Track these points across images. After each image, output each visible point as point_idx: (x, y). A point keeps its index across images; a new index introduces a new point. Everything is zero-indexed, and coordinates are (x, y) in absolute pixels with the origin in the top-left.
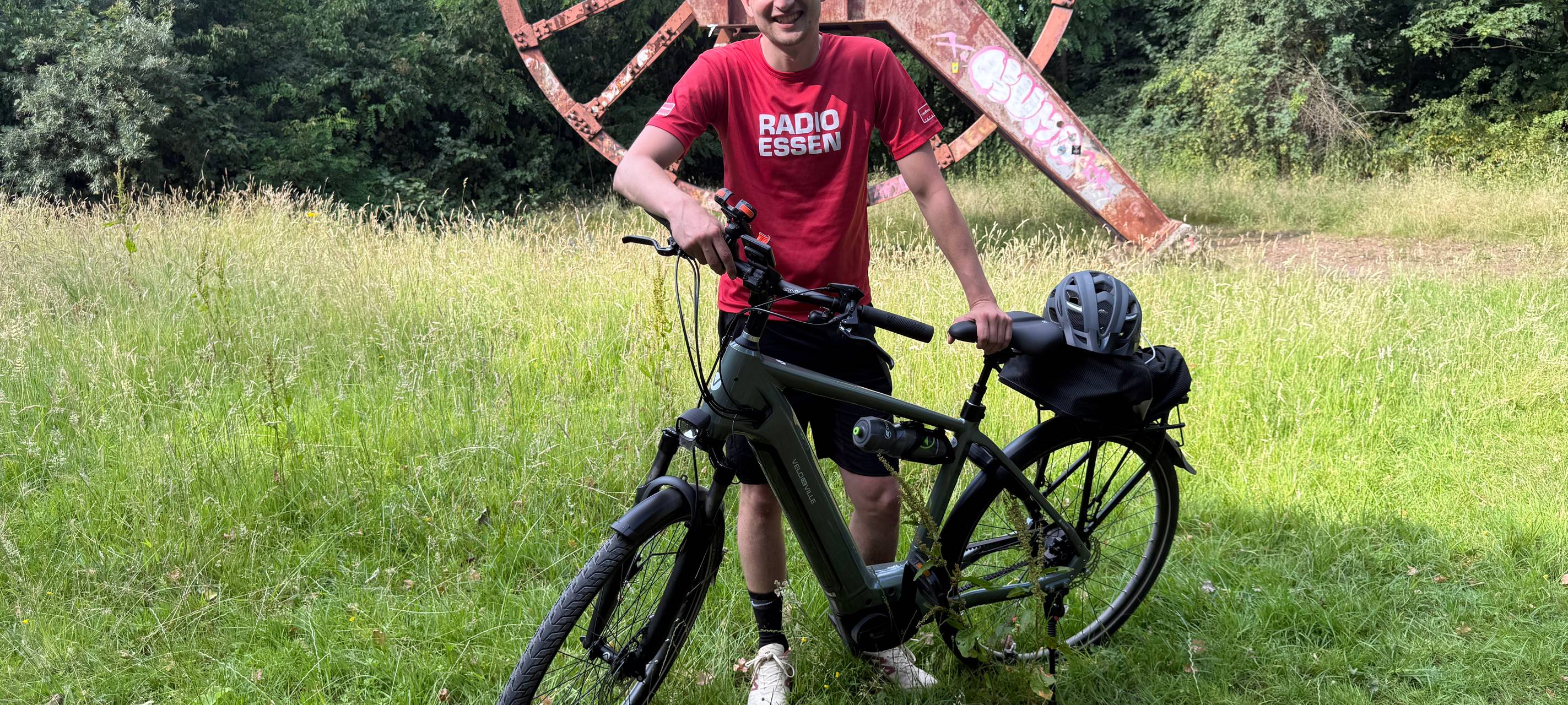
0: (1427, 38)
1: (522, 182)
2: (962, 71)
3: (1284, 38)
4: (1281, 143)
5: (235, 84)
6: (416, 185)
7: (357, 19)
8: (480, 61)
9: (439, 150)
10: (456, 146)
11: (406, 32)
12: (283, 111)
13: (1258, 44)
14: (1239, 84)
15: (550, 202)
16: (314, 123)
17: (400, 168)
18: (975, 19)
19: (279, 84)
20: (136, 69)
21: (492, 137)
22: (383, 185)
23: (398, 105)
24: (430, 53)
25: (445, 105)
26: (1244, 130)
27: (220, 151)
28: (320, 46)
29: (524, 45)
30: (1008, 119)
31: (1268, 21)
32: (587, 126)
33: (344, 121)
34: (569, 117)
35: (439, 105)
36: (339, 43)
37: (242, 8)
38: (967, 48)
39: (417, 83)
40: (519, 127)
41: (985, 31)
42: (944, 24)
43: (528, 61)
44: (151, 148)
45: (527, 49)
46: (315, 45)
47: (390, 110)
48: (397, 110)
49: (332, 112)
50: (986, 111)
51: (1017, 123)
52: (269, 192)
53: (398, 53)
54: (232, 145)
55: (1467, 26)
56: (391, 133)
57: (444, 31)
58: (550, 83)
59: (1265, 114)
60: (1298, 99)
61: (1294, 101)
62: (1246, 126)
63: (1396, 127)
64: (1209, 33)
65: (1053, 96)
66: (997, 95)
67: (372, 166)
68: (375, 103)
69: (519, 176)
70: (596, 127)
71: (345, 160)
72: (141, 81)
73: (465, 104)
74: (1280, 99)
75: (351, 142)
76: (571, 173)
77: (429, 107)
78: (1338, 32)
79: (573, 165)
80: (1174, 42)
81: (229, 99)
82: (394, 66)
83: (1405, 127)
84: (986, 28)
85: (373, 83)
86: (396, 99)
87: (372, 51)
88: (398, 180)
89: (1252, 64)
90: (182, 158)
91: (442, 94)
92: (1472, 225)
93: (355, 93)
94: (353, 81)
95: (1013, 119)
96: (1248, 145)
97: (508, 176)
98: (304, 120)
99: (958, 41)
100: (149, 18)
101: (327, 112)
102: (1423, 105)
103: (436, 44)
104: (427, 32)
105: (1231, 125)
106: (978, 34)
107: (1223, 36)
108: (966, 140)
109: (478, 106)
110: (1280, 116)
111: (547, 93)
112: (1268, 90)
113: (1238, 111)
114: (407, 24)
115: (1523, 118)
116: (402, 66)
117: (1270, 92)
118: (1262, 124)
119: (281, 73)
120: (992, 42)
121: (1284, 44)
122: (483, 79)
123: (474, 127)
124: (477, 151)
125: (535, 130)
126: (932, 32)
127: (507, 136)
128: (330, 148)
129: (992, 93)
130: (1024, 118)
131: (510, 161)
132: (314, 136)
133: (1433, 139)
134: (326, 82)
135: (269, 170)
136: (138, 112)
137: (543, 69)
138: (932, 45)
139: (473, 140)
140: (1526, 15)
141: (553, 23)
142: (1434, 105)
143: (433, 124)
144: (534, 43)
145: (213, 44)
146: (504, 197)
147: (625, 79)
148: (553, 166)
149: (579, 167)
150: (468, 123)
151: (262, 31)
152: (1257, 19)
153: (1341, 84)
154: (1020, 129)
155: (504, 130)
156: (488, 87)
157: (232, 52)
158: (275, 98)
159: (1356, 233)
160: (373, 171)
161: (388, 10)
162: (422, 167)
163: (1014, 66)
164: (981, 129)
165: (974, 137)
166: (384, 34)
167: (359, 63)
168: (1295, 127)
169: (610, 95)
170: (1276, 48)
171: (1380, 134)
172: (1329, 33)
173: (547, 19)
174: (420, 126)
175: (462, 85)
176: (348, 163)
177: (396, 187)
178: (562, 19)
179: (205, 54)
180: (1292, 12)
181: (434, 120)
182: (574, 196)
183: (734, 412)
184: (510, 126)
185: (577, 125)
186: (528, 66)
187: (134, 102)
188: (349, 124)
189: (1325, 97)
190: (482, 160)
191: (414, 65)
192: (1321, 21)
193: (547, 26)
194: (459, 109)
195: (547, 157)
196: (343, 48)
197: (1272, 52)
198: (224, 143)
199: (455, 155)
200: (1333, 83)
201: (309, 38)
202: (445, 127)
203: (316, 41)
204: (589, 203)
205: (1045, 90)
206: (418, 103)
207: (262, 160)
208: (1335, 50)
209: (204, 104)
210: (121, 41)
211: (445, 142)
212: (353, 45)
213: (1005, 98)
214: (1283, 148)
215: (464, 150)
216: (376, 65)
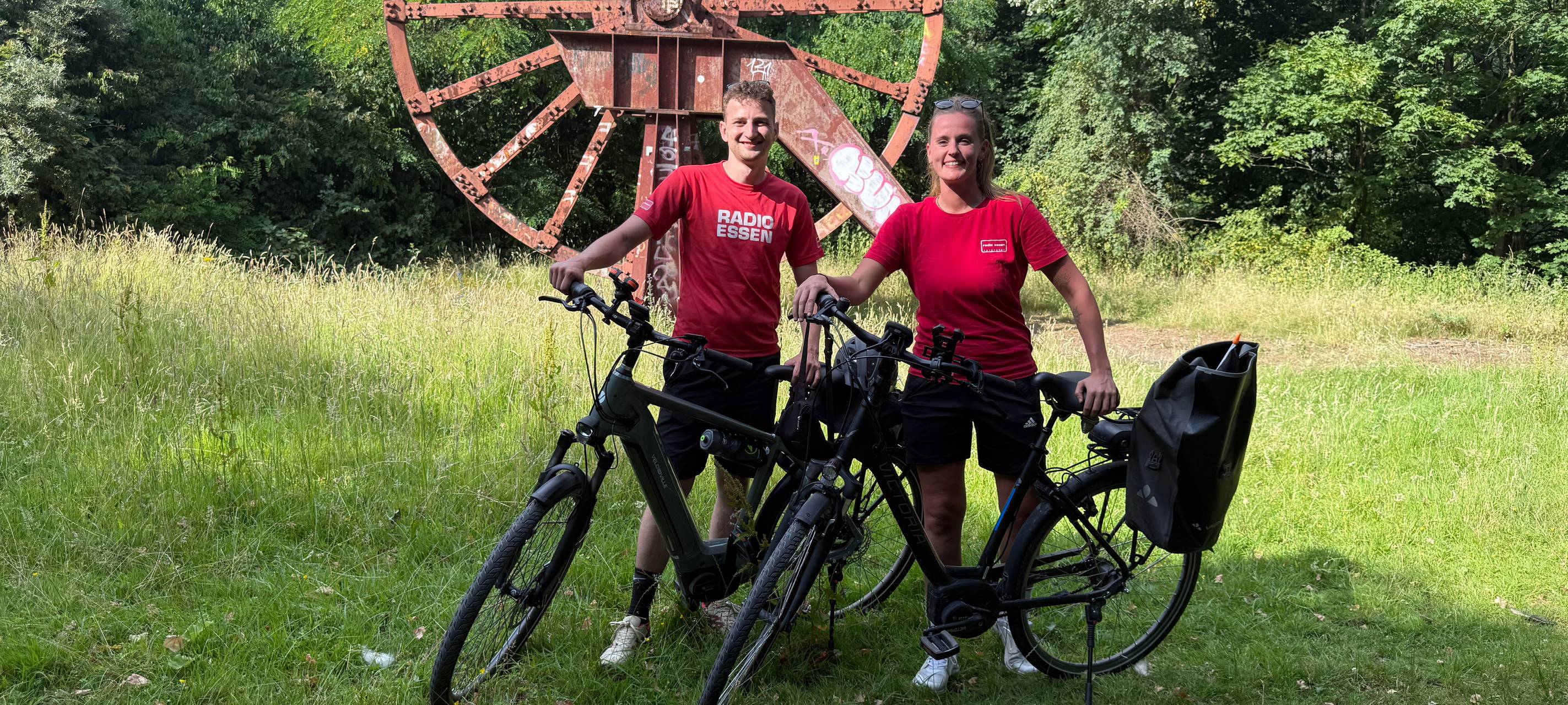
0: (1232, 155)
1: (403, 236)
2: (823, 164)
3: (1111, 149)
4: (1106, 242)
5: (122, 127)
6: (298, 234)
7: (247, 72)
8: (368, 119)
9: (322, 202)
10: (338, 198)
11: (295, 86)
12: (169, 156)
13: (1089, 152)
14: (1071, 187)
15: (430, 258)
16: (200, 170)
17: (282, 217)
18: (834, 119)
19: (165, 130)
20: (24, 107)
21: (374, 191)
22: (264, 233)
23: (284, 157)
24: (319, 110)
25: (330, 159)
26: (1075, 229)
27: (102, 192)
28: (209, 96)
29: (417, 111)
30: (861, 208)
31: (1098, 132)
32: (474, 189)
33: (230, 169)
34: (457, 179)
35: (324, 158)
36: (229, 94)
37: (131, 53)
38: (827, 144)
39: (303, 136)
40: (402, 184)
41: (843, 130)
42: (808, 122)
43: (420, 125)
44: (31, 185)
45: (420, 115)
46: (203, 94)
47: (276, 161)
48: (283, 162)
49: (219, 161)
50: (842, 199)
51: (869, 212)
52: (152, 234)
53: (287, 107)
54: (118, 186)
55: (1265, 147)
56: (274, 183)
57: (335, 89)
58: (440, 148)
59: (1092, 215)
60: (1122, 204)
61: (1118, 205)
62: (1076, 225)
63: (1207, 232)
64: (1048, 139)
65: (900, 191)
66: (853, 186)
67: (254, 213)
68: (262, 154)
69: (399, 230)
70: (483, 191)
71: (228, 207)
72: (27, 119)
73: (350, 159)
74: (1106, 203)
75: (234, 189)
76: (451, 229)
77: (314, 160)
78: (1159, 146)
79: (453, 222)
80: (1017, 146)
81: (113, 140)
82: (282, 119)
83: (1214, 233)
84: (845, 127)
85: (261, 134)
86: (283, 151)
87: (261, 103)
88: (280, 229)
89: (1083, 170)
90: (62, 196)
91: (328, 149)
92: (1258, 321)
93: (242, 143)
94: (240, 132)
95: (865, 209)
96: (1078, 241)
97: (388, 230)
98: (189, 166)
99: (820, 137)
100: (39, 57)
101: (213, 160)
102: (1230, 215)
103: (325, 102)
104: (317, 88)
105: (1063, 223)
106: (837, 133)
107: (1059, 143)
108: (825, 224)
109: (362, 162)
110: (1105, 217)
111: (436, 156)
112: (1097, 194)
113: (1069, 211)
114: (296, 79)
115: (1311, 228)
116: (290, 119)
117: (1097, 197)
118: (1089, 224)
119: (167, 119)
120: (849, 140)
121: (1111, 154)
122: (369, 136)
123: (358, 182)
124: (360, 205)
125: (417, 187)
126: (797, 127)
127: (390, 191)
128: (215, 194)
129: (848, 184)
130: (875, 209)
131: (391, 216)
132: (198, 182)
133: (1237, 245)
134: (214, 130)
135: (152, 212)
136: (21, 148)
137: (434, 133)
138: (797, 139)
139: (356, 194)
140: (1311, 141)
141: (447, 93)
142: (1239, 215)
143: (317, 176)
144: (426, 109)
145: (102, 88)
146: (383, 250)
147: (513, 148)
148: (433, 223)
149: (459, 225)
150: (352, 177)
151: (151, 77)
152: (1089, 130)
153: (1159, 192)
154: (871, 218)
155: (387, 185)
156: (374, 144)
157: (121, 96)
158: (160, 144)
159: (1161, 325)
160: (254, 219)
161: (278, 64)
162: (304, 217)
163: (868, 163)
164: (838, 215)
165: (832, 222)
166: (272, 87)
167: (248, 114)
168: (1119, 228)
169: (498, 162)
170: (1104, 157)
171: (1193, 238)
172: (1150, 146)
173: (441, 88)
174: (304, 178)
175: (348, 141)
176: (231, 210)
177: (278, 235)
178: (456, 90)
179: (93, 96)
180: (1119, 126)
181: (319, 172)
182: (453, 253)
183: (613, 419)
184: (393, 182)
185: (464, 188)
186: (419, 130)
187: (19, 139)
188: (234, 172)
189: (1145, 204)
190: (364, 214)
191: (301, 119)
192: (1143, 136)
193: (440, 95)
194: (344, 163)
195: (428, 214)
196: (234, 99)
197: (1101, 160)
198: (107, 183)
199: (337, 208)
200: (1152, 191)
201: (198, 87)
202: (329, 180)
203: (205, 90)
204: (467, 260)
205: (893, 185)
206: (304, 155)
207: (145, 203)
208: (1155, 162)
209: (89, 146)
210: (10, 80)
211: (328, 194)
212: (242, 97)
213: (860, 190)
214: (1107, 246)
215: (347, 203)
216: (265, 118)
